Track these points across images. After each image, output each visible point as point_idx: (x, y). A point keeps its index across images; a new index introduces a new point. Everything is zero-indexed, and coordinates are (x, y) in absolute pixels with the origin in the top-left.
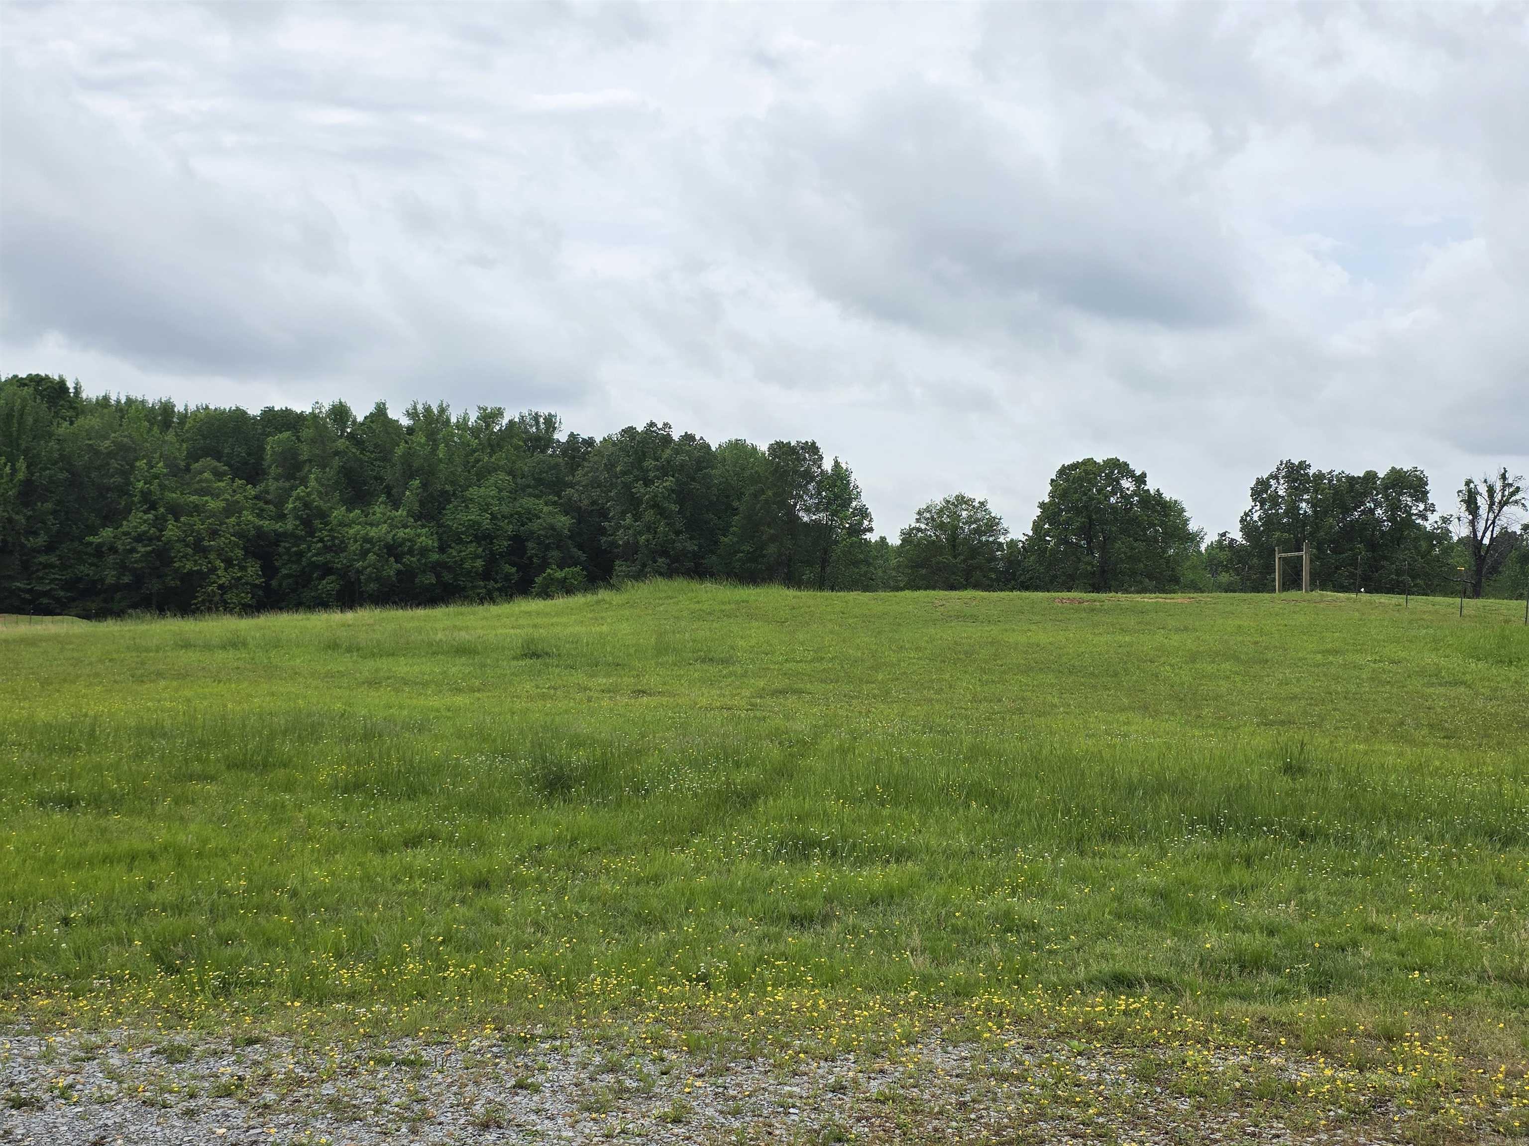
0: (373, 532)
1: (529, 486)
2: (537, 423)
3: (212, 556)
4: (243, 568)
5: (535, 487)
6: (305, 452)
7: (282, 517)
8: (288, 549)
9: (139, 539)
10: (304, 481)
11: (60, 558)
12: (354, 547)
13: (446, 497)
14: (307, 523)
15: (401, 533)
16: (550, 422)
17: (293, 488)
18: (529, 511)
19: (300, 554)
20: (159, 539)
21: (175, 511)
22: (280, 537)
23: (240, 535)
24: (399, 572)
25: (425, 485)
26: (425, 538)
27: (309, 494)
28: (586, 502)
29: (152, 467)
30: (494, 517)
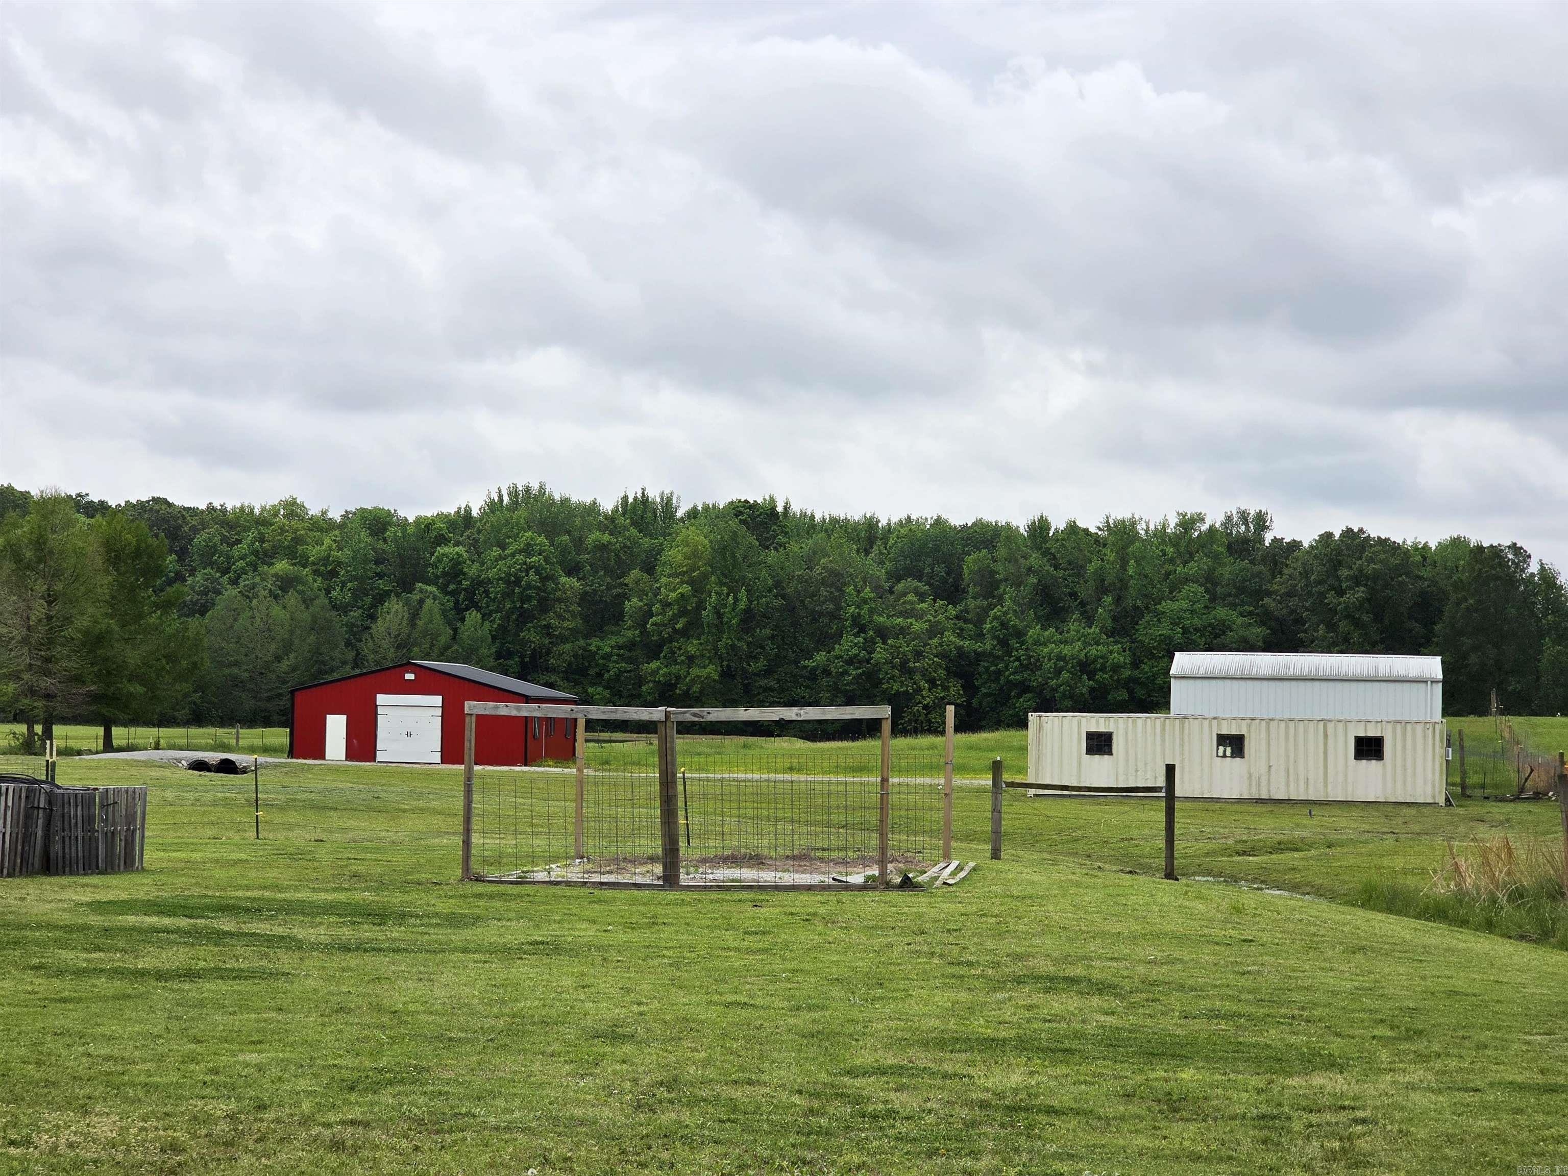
0: (1066, 650)
1: (1230, 595)
2: (1246, 523)
3: (917, 677)
4: (946, 688)
5: (1236, 596)
6: (1001, 571)
7: (980, 636)
8: (987, 668)
9: (850, 662)
10: (1001, 600)
11: (778, 681)
12: (1048, 665)
13: (1137, 613)
14: (1003, 643)
15: (1094, 651)
16: (1261, 521)
17: (991, 607)
18: (1223, 622)
19: (999, 673)
20: (868, 662)
21: (883, 633)
22: (979, 656)
23: (943, 655)
24: (1092, 690)
25: (1118, 600)
26: (1117, 654)
27: (1005, 613)
28: (1284, 611)
29: (859, 592)
30: (1185, 630)
